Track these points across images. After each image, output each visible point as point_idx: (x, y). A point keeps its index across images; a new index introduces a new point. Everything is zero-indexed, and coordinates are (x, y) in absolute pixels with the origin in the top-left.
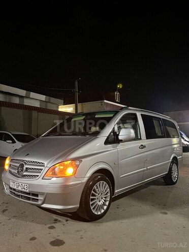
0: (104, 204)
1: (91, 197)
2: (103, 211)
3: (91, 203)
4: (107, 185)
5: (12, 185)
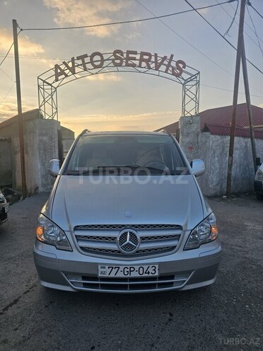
5: (105, 272)
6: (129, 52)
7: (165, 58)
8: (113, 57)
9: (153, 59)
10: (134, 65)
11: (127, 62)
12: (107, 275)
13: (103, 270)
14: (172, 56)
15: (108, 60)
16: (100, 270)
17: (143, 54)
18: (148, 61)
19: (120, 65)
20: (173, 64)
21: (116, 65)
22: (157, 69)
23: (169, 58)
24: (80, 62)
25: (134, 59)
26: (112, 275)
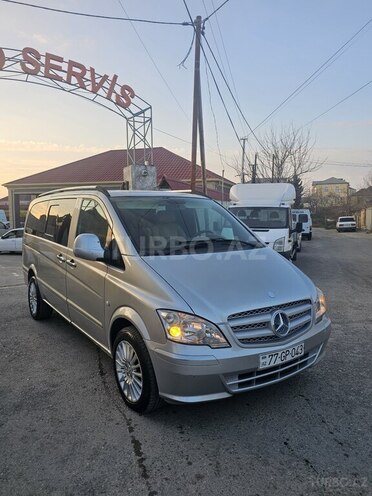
5: (265, 363)
6: (49, 57)
7: (105, 78)
8: (21, 57)
9: (88, 75)
10: (58, 78)
11: (47, 71)
12: (267, 366)
13: (264, 360)
14: (115, 77)
16: (262, 361)
17: (72, 64)
18: (80, 77)
19: (34, 73)
20: (118, 89)
21: (27, 72)
22: (94, 91)
23: (111, 78)
25: (59, 69)
26: (272, 364)
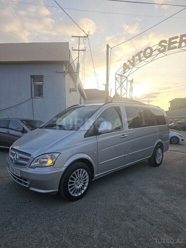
0: (82, 189)
1: (70, 181)
2: (80, 194)
3: (69, 185)
4: (87, 173)
6: (171, 39)
8: (159, 47)
10: (175, 47)
11: (169, 47)
15: (155, 50)
17: (182, 36)
19: (164, 51)
21: (161, 52)
24: (137, 58)
25: (176, 42)
